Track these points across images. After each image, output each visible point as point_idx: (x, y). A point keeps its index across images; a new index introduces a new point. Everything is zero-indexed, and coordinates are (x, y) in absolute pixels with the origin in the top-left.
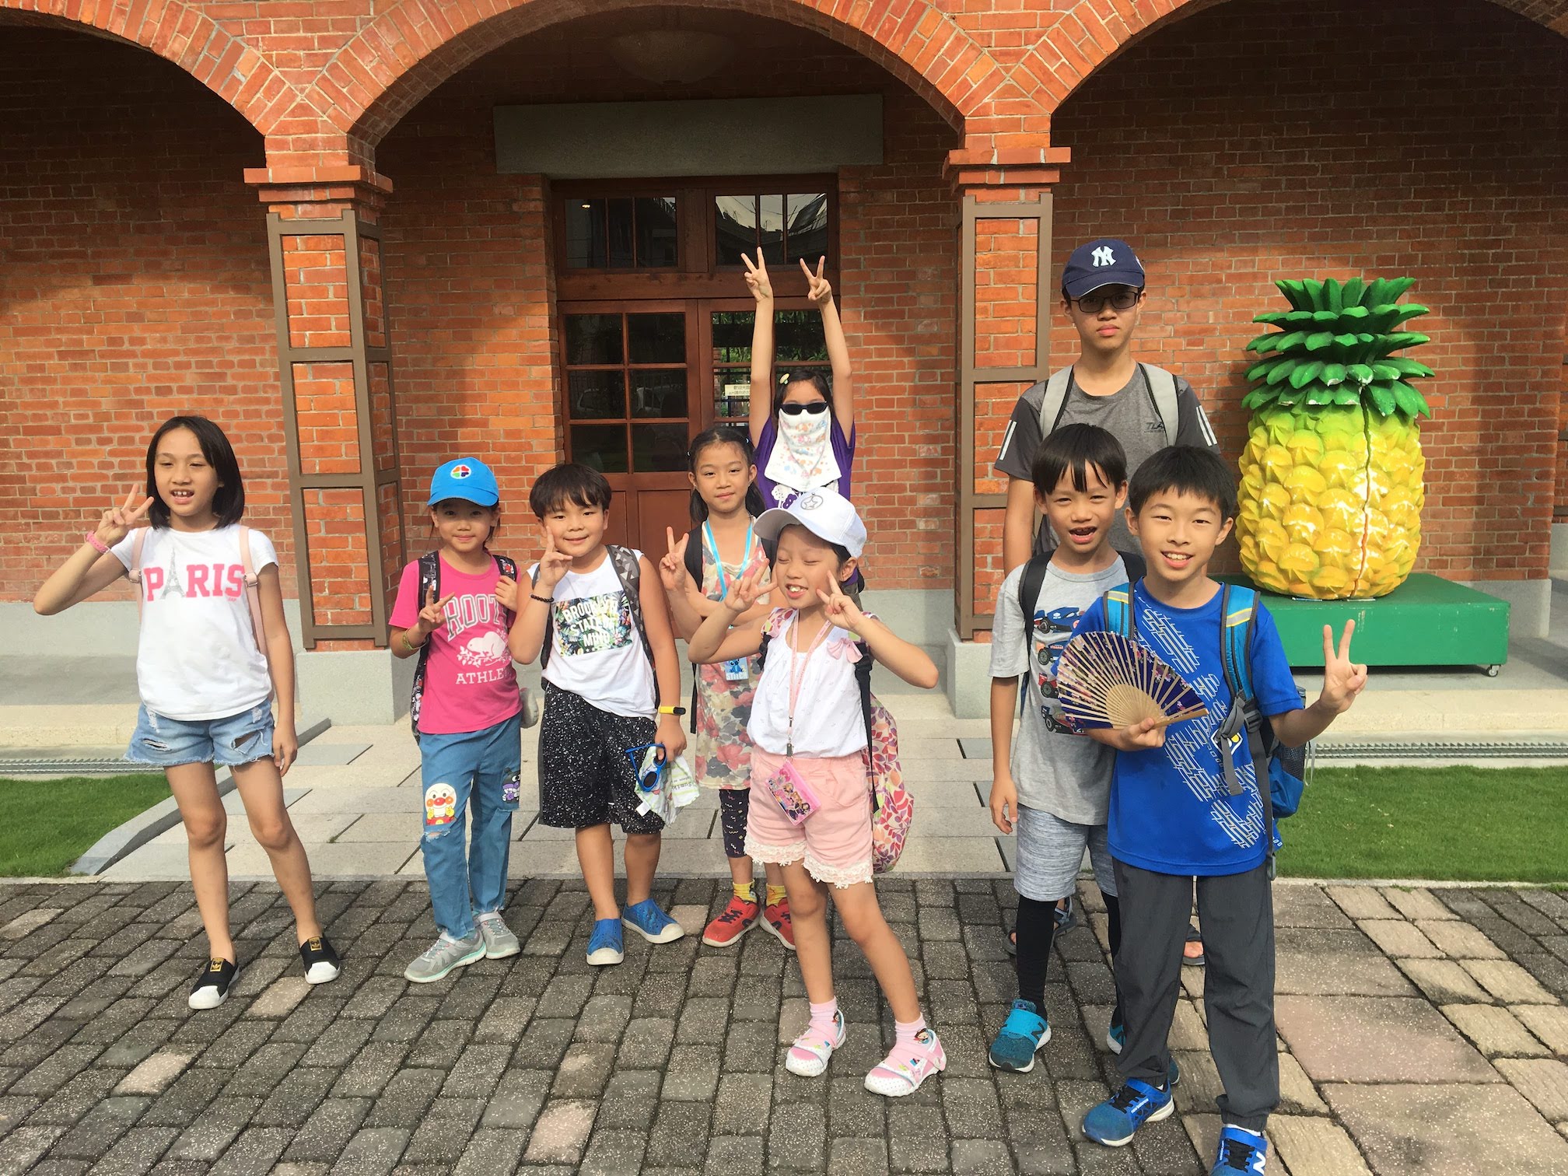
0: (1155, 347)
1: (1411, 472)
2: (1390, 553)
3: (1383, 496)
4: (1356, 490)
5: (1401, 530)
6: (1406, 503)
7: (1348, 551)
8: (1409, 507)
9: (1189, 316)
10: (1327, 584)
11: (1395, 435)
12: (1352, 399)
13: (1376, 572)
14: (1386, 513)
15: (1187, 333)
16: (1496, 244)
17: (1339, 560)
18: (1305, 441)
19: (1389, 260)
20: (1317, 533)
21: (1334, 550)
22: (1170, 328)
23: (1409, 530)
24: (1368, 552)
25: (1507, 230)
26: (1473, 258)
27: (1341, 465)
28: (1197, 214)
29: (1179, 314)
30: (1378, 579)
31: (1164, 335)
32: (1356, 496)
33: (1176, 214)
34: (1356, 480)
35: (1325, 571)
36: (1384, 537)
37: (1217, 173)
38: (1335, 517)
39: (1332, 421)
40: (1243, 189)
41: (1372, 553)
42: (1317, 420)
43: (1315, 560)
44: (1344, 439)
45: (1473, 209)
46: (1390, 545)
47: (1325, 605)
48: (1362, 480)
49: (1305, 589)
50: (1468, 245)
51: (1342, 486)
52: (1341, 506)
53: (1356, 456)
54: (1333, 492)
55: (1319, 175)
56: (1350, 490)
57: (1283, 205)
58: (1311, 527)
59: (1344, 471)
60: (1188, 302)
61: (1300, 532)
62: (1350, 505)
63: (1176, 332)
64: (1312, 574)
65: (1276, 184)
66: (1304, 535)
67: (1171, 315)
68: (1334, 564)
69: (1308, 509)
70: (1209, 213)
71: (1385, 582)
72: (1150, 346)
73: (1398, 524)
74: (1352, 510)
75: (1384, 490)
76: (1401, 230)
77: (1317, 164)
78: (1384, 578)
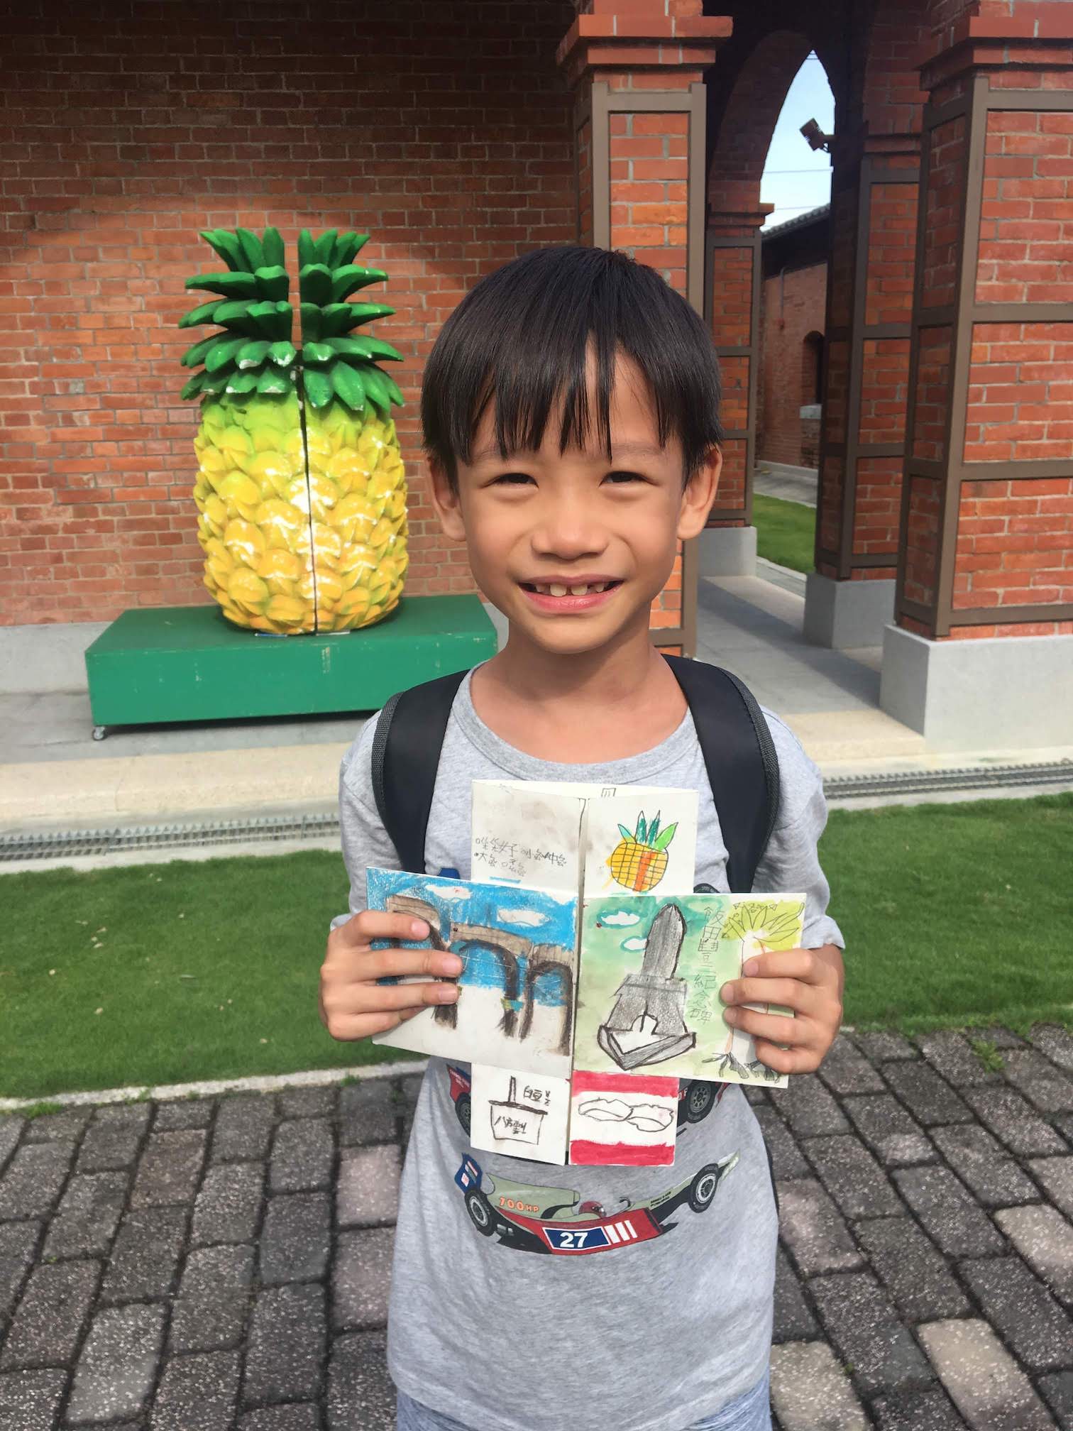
0: (124, 325)
1: (369, 478)
2: (350, 577)
3: (331, 508)
4: (294, 501)
5: (360, 549)
6: (360, 516)
7: (294, 577)
8: (369, 522)
9: (161, 284)
10: (281, 617)
11: (341, 431)
12: (273, 385)
13: (336, 601)
14: (337, 529)
15: (162, 307)
16: (521, 201)
17: (287, 587)
18: (232, 441)
19: (398, 219)
20: (258, 556)
21: (278, 576)
22: (139, 299)
23: (376, 548)
24: (318, 577)
25: (532, 185)
26: (495, 218)
27: (272, 471)
28: (156, 153)
29: (148, 282)
30: (340, 608)
31: (133, 308)
32: (296, 509)
33: (127, 151)
34: (293, 488)
35: (275, 603)
36: (338, 559)
37: (175, 99)
38: (273, 536)
39: (258, 413)
40: (209, 122)
41: (324, 579)
42: (245, 412)
43: (263, 588)
44: (274, 438)
45: (491, 156)
46: (346, 568)
47: (292, 642)
48: (301, 489)
49: (261, 623)
50: (489, 201)
51: (277, 496)
52: (279, 522)
53: (290, 457)
54: (269, 504)
55: (301, 108)
56: (288, 502)
57: (262, 145)
58: (250, 547)
59: (277, 477)
60: (158, 267)
61: (239, 556)
62: (287, 519)
63: (148, 304)
64: (262, 604)
65: (250, 118)
66: (244, 557)
67: (138, 283)
68: (282, 592)
69: (244, 525)
70: (169, 152)
71: (351, 611)
72: (119, 322)
73: (355, 541)
74: (292, 526)
75: (329, 501)
76: (408, 181)
77: (297, 92)
78: (348, 607)
